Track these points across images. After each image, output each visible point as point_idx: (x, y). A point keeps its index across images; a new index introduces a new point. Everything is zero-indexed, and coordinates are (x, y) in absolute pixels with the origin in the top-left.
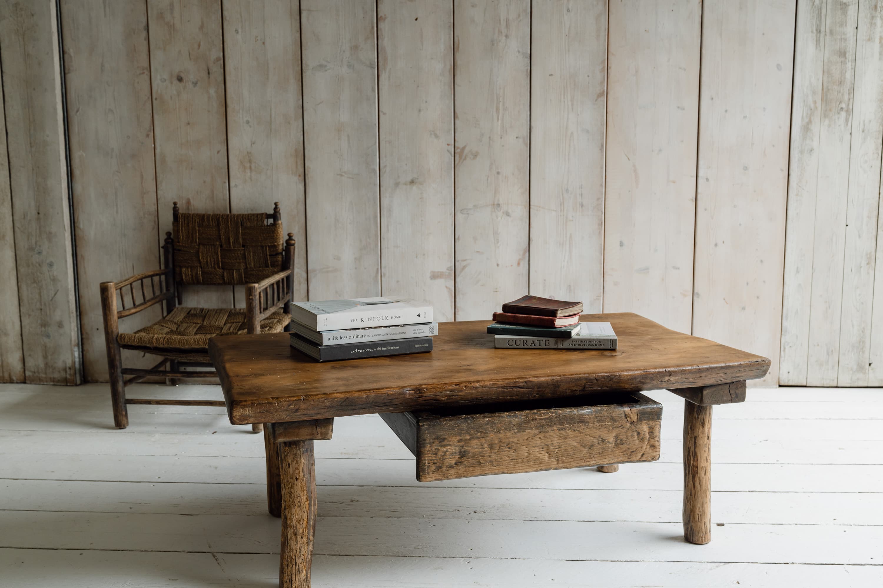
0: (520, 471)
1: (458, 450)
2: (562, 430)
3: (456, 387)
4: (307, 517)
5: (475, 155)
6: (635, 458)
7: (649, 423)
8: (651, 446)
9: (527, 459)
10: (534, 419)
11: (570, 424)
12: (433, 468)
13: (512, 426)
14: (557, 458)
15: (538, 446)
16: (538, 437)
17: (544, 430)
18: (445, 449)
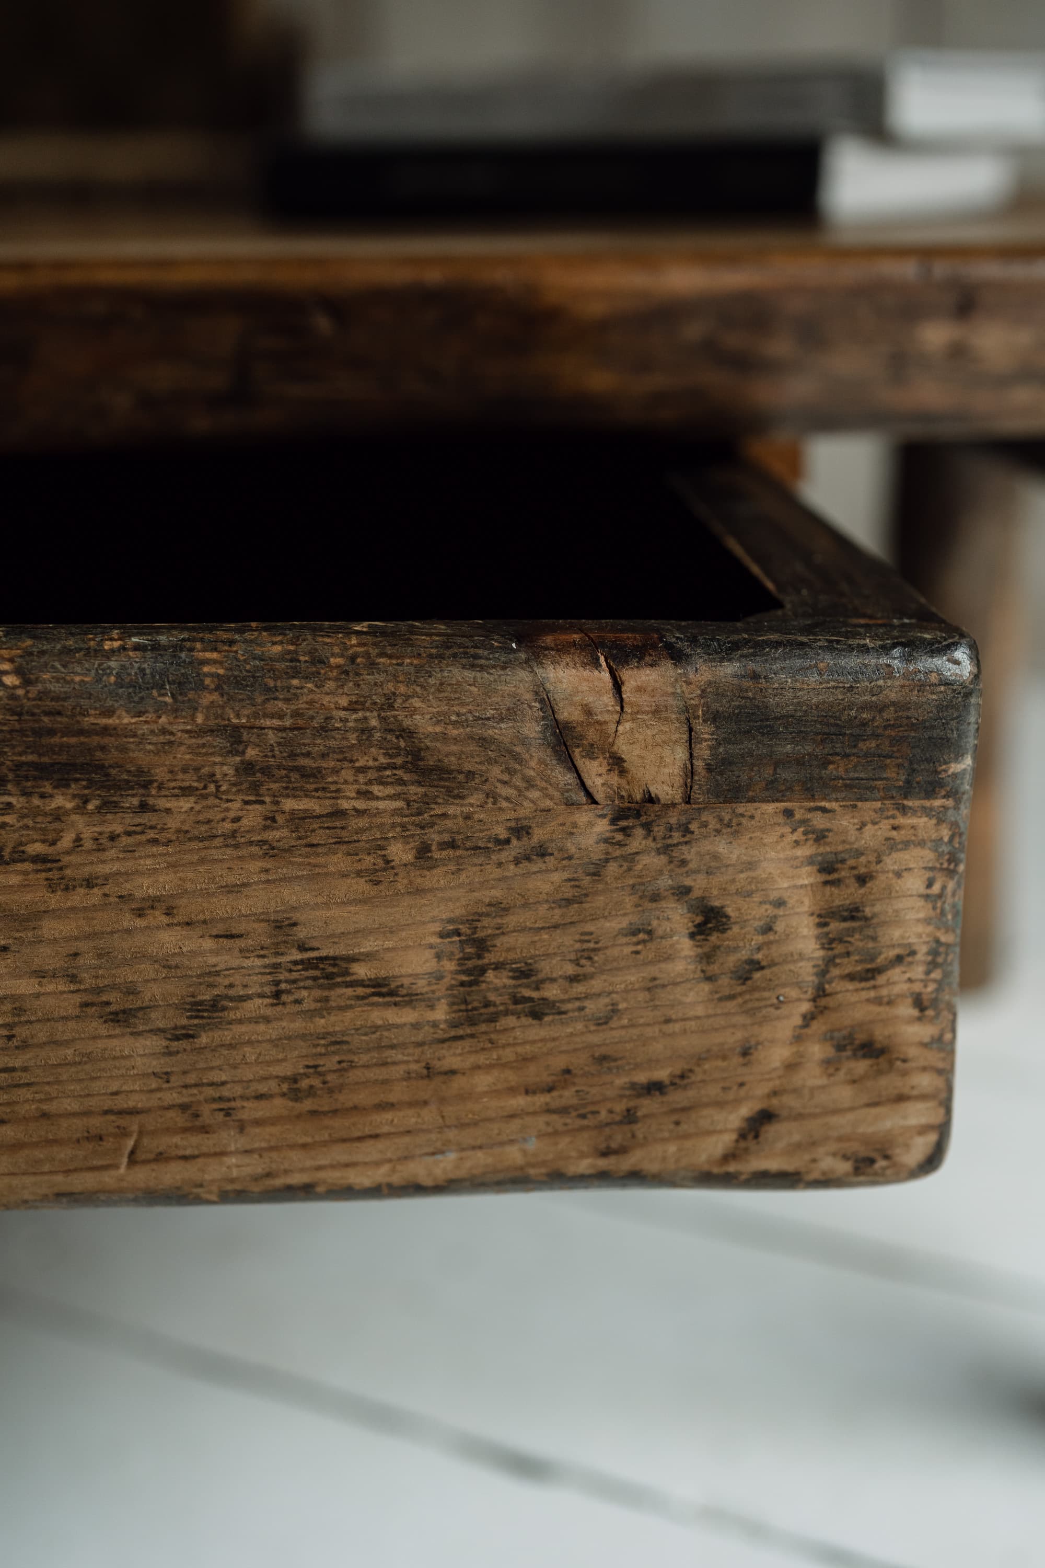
6: (672, 1148)
7: (819, 821)
8: (840, 1048)
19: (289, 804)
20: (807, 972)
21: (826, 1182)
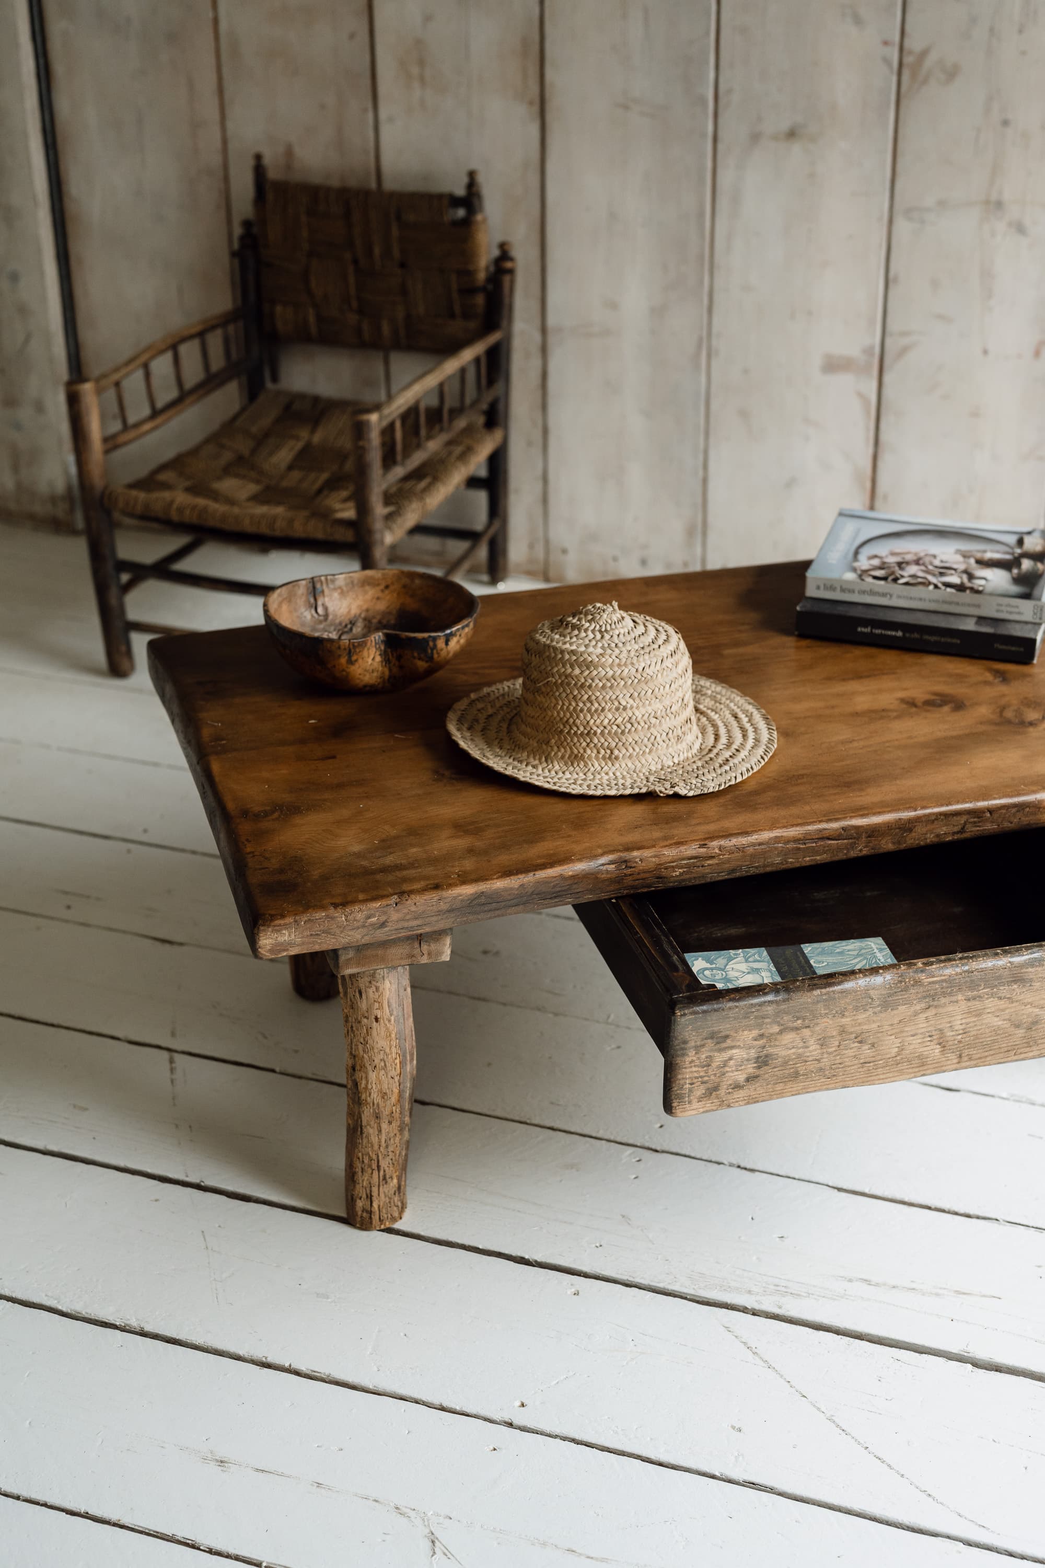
0: (881, 1081)
1: (753, 1053)
2: (975, 999)
4: (399, 1085)
9: (894, 1059)
10: (917, 983)
11: (993, 987)
12: (700, 1091)
13: (870, 1000)
14: (958, 1053)
15: (921, 1034)
16: (923, 1016)
17: (935, 1003)
18: (725, 1055)
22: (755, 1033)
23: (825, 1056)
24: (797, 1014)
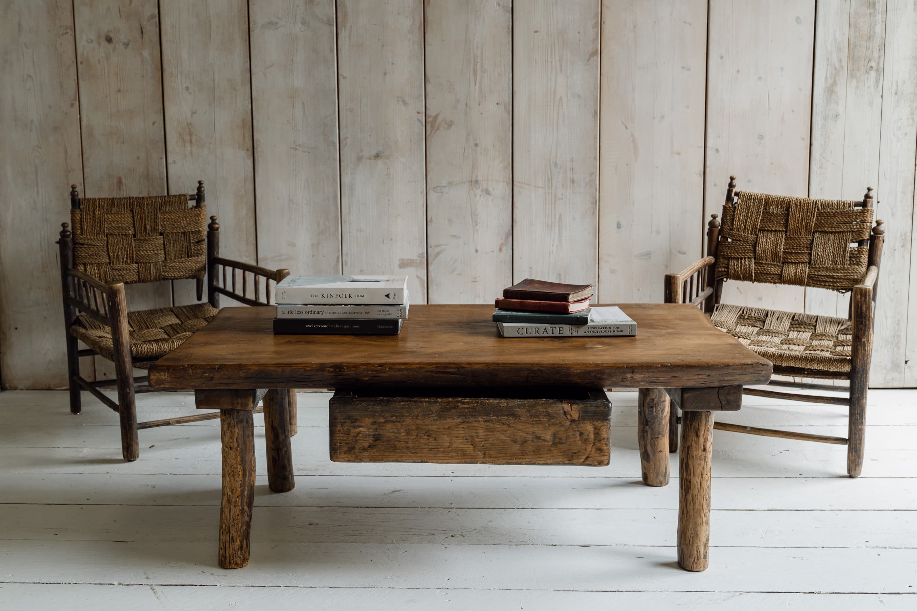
0: (442, 461)
1: (371, 432)
2: (488, 421)
3: (379, 367)
5: (450, 125)
6: (577, 460)
7: (594, 423)
8: (597, 449)
9: (448, 449)
10: (456, 407)
11: (498, 416)
12: (345, 448)
13: (431, 412)
14: (483, 452)
15: (461, 437)
16: (461, 427)
17: (467, 420)
18: (357, 430)
19: (535, 419)
20: (592, 440)
21: (595, 466)
22: (371, 420)
23: (410, 440)
24: (393, 413)
